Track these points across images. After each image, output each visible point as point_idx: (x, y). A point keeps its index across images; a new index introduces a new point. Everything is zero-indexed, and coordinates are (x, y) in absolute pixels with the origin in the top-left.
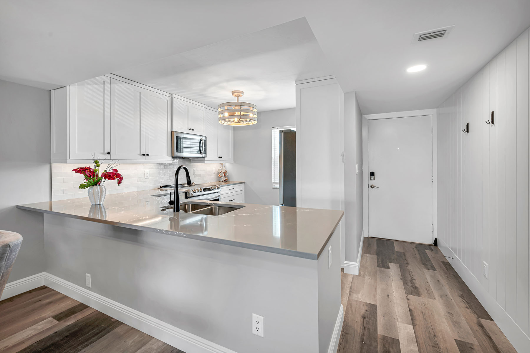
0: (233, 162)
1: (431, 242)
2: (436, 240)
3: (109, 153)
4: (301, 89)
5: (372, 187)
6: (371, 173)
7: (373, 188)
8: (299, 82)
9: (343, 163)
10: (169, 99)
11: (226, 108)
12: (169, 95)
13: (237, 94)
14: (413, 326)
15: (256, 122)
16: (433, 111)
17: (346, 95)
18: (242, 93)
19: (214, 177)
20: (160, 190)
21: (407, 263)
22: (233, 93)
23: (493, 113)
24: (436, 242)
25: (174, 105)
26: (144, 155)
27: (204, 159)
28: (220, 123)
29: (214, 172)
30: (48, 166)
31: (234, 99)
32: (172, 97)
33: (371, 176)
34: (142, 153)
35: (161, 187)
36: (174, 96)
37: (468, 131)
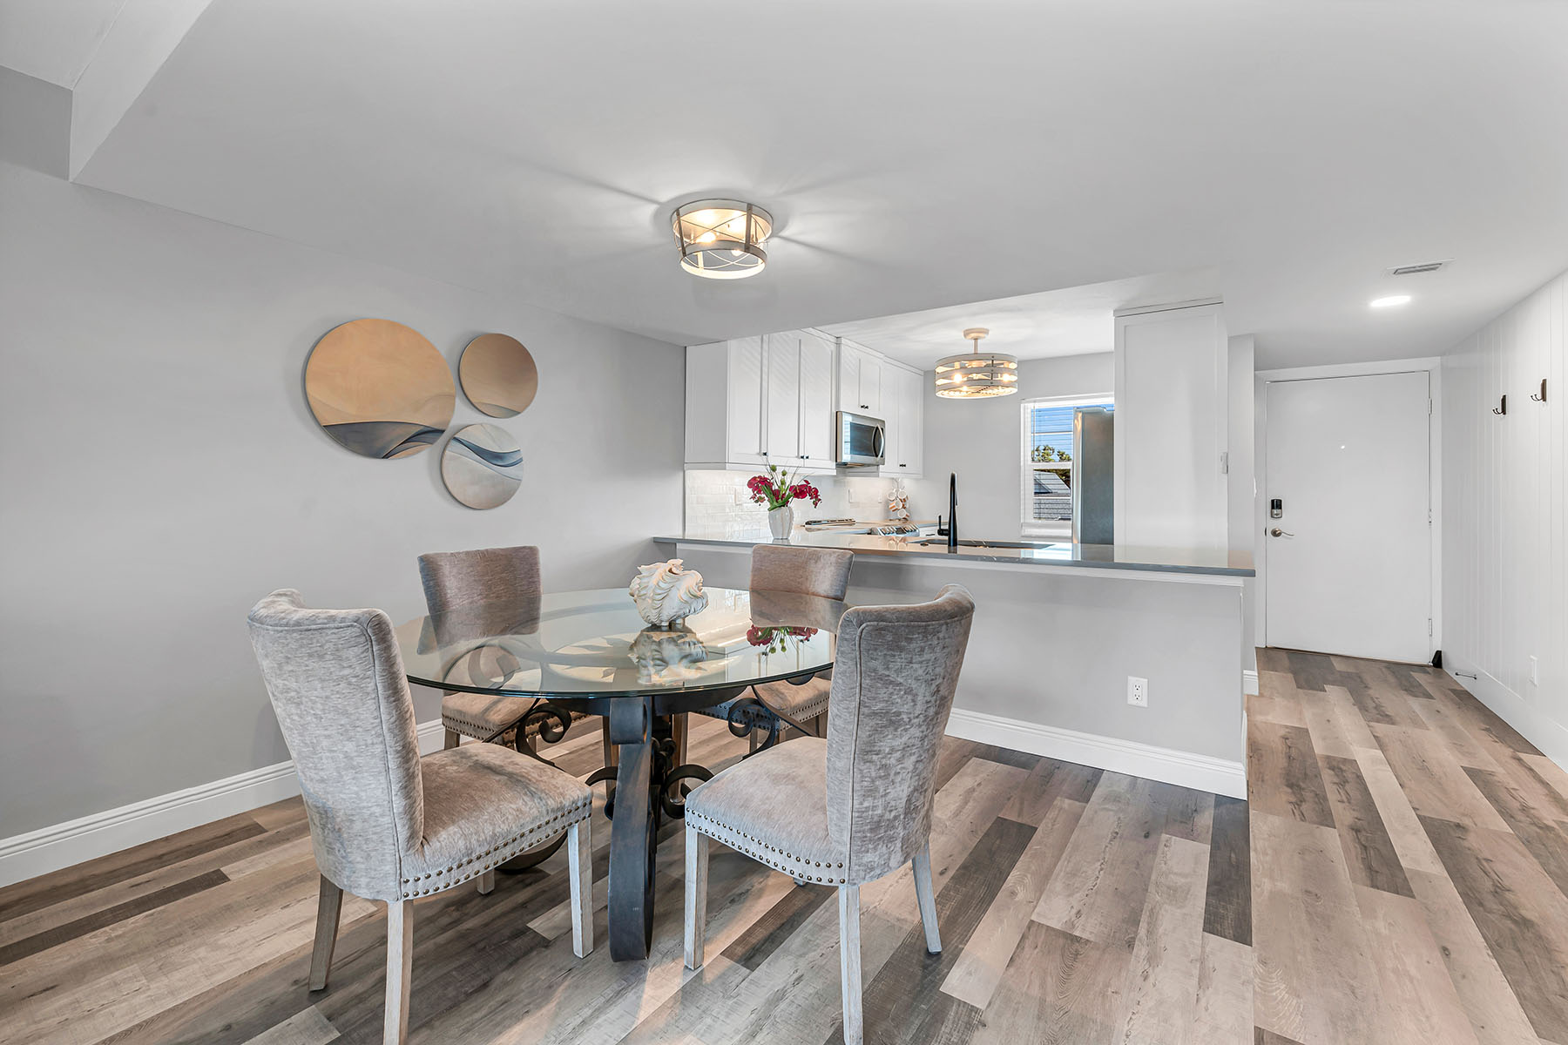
0: (921, 477)
1: (1427, 659)
2: (1438, 655)
3: (765, 454)
4: (1126, 327)
5: (1275, 534)
6: (1273, 501)
7: (1279, 535)
8: (1119, 314)
9: (1226, 476)
10: (833, 347)
11: (957, 365)
12: (833, 340)
13: (974, 334)
14: (1381, 750)
15: (1014, 390)
16: (1433, 363)
17: (1233, 340)
18: (986, 332)
19: (879, 509)
20: (807, 529)
21: (1366, 687)
22: (967, 333)
23: (1544, 381)
24: (1438, 660)
25: (842, 361)
26: (802, 457)
27: (878, 469)
28: (941, 396)
29: (880, 498)
30: (682, 474)
31: (968, 348)
32: (838, 344)
33: (1273, 508)
34: (801, 455)
35: (807, 523)
36: (843, 341)
37: (1504, 411)
